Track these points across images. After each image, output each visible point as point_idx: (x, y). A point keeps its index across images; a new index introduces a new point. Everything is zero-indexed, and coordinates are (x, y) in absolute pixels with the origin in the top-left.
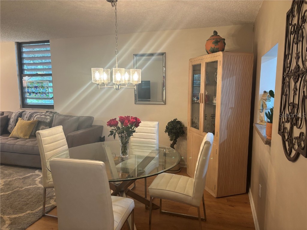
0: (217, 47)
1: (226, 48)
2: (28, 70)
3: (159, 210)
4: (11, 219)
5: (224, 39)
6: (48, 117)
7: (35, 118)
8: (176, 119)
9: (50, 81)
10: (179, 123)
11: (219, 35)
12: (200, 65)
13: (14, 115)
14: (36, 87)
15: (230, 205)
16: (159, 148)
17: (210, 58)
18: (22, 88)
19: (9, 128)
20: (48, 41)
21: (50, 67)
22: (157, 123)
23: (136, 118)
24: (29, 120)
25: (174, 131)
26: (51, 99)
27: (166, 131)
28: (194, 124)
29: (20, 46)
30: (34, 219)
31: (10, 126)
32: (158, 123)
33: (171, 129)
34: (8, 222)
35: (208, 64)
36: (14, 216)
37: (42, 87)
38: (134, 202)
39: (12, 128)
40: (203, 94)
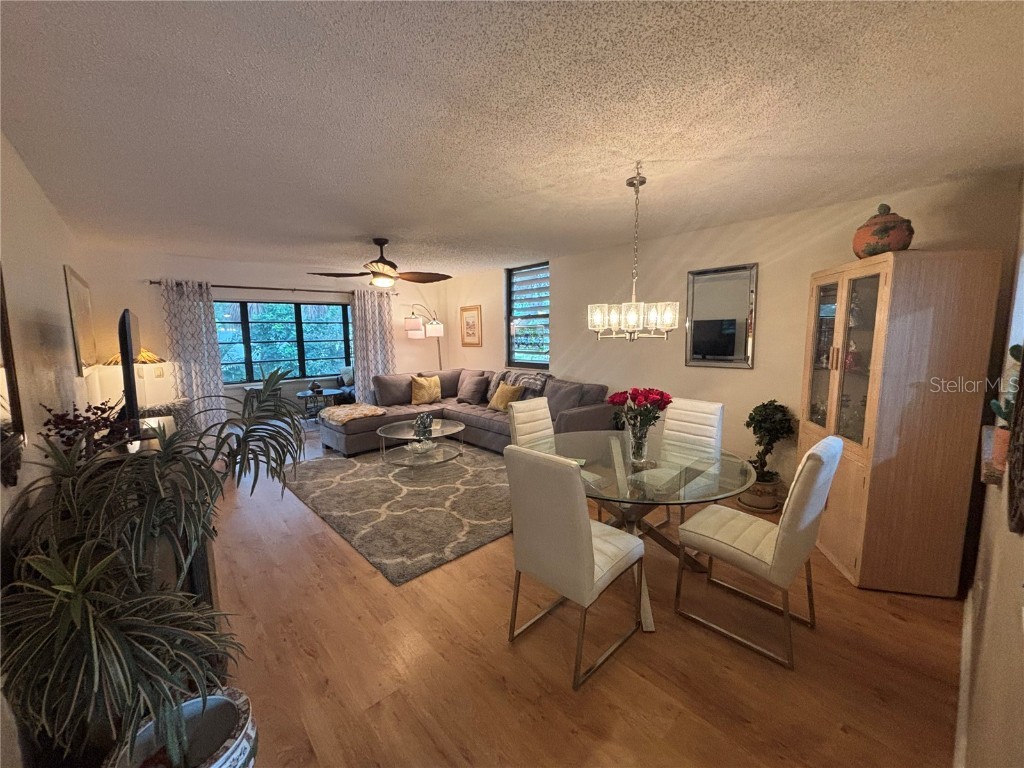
0: (886, 240)
1: (915, 242)
2: (519, 310)
3: (706, 576)
4: (471, 526)
5: (909, 222)
6: (538, 382)
7: (521, 384)
8: (775, 401)
9: (546, 326)
10: (783, 409)
11: (894, 214)
12: (836, 284)
13: (495, 376)
14: (527, 335)
15: (894, 615)
16: (722, 454)
17: (860, 269)
18: (509, 337)
19: (489, 395)
20: (547, 263)
21: (547, 302)
22: (720, 405)
23: (662, 394)
24: (513, 385)
25: (767, 425)
26: (546, 353)
27: (748, 425)
28: (817, 415)
29: (510, 273)
30: (498, 534)
31: (490, 393)
32: (723, 407)
33: (760, 422)
34: (467, 529)
35: (855, 284)
36: (475, 522)
37: (535, 335)
38: (643, 546)
39: (492, 395)
40: (838, 350)
